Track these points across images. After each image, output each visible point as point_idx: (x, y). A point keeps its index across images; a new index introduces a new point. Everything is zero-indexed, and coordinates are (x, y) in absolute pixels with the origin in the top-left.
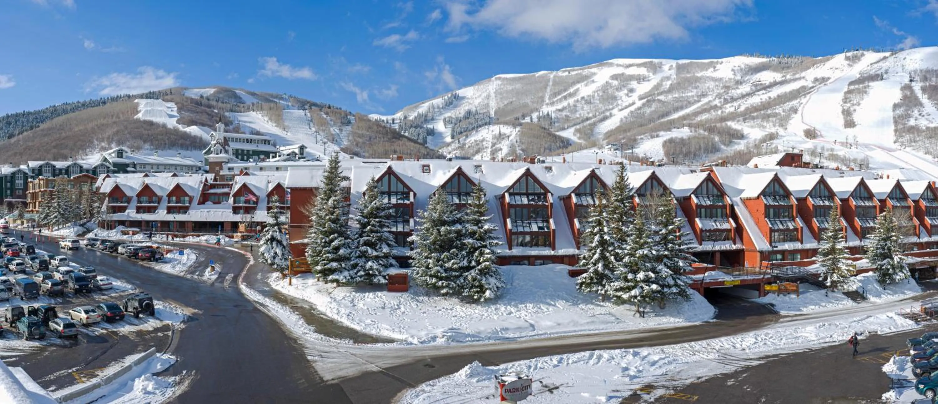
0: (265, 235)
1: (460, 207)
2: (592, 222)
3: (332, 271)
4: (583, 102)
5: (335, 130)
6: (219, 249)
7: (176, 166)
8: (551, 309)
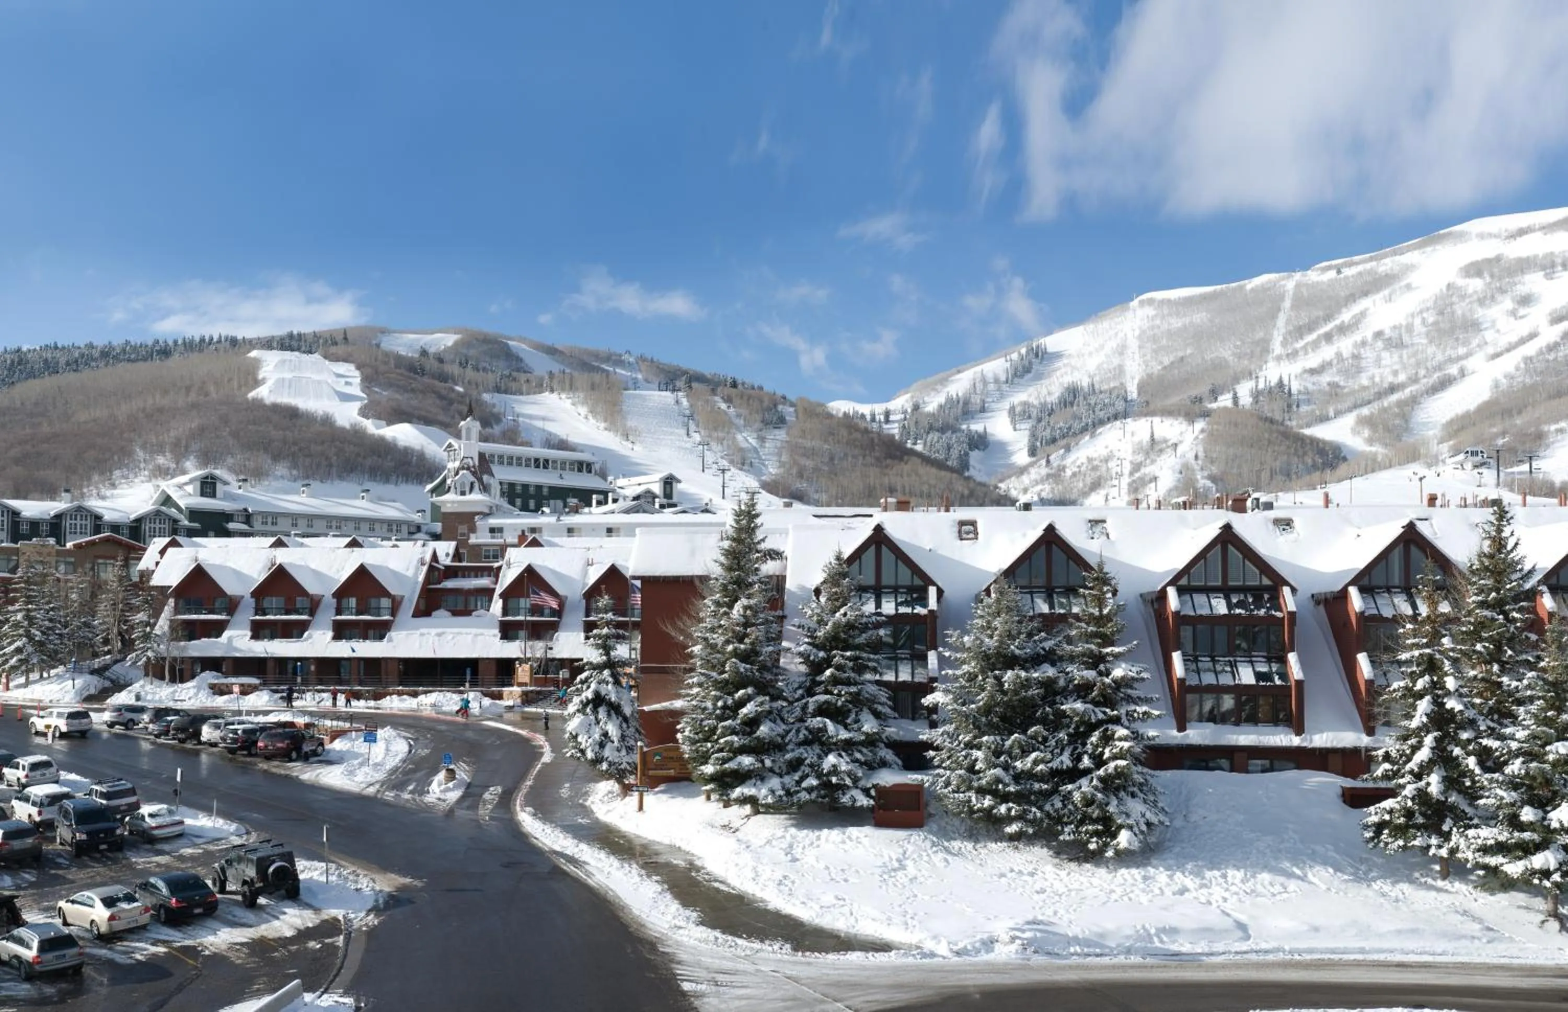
0: (579, 692)
1: (1050, 623)
2: (1408, 662)
3: (741, 777)
4: (1380, 344)
5: (747, 439)
6: (466, 726)
7: (357, 521)
8: (1293, 885)
